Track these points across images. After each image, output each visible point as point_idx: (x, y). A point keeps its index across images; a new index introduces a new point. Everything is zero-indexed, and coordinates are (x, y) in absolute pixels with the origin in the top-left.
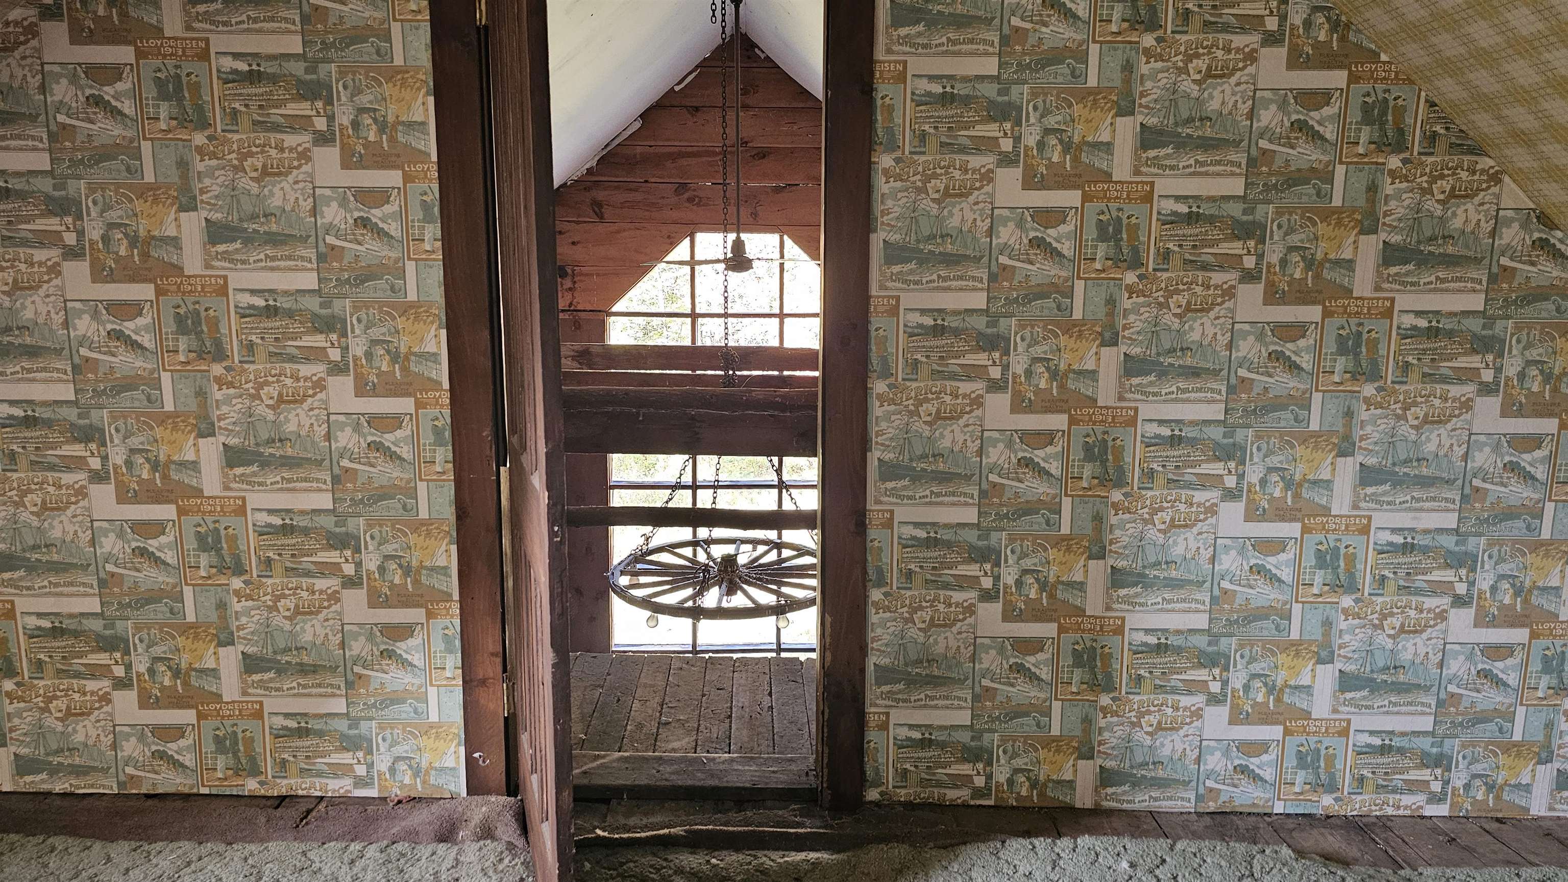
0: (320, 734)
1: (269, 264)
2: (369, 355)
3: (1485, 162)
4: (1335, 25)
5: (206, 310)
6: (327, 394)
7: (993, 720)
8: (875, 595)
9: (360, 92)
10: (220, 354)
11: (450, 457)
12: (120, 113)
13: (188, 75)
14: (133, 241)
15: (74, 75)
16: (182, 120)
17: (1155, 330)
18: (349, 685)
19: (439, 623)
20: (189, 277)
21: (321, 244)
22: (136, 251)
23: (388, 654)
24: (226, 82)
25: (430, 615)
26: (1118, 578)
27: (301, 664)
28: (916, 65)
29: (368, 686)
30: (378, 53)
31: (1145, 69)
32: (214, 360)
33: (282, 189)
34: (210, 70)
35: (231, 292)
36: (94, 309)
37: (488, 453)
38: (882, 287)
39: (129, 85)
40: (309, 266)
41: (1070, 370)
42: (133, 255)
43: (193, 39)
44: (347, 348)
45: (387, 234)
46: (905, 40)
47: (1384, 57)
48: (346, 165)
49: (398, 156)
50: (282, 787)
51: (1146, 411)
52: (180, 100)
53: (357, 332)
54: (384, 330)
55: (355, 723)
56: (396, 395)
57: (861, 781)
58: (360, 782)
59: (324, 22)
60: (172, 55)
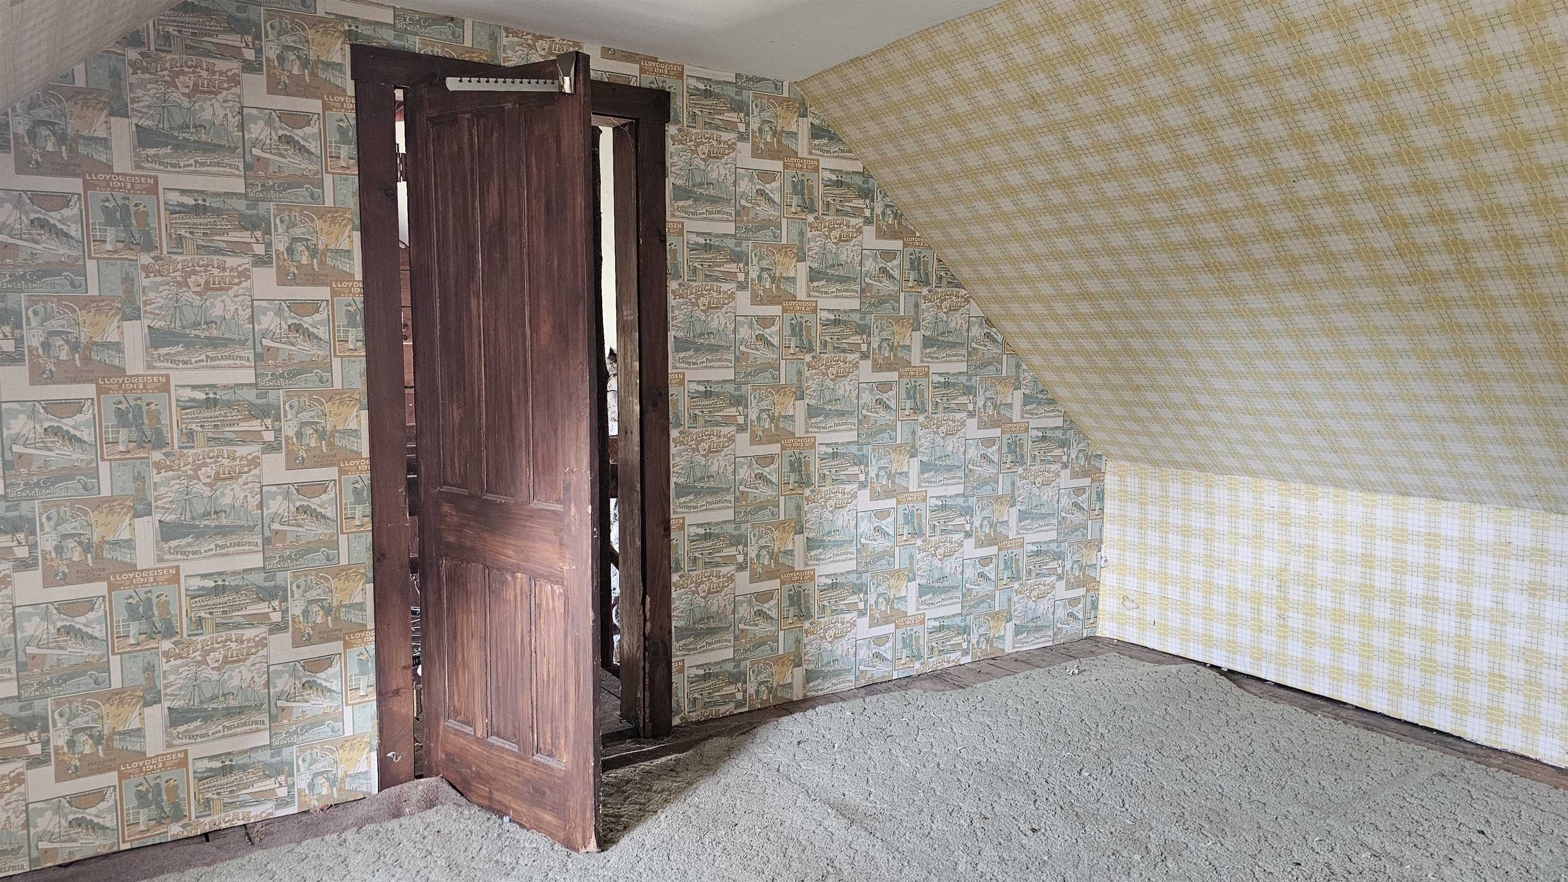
0: (244, 768)
1: (210, 363)
2: (299, 435)
3: (963, 292)
4: (896, 216)
5: (148, 405)
6: (261, 471)
7: (746, 651)
8: (675, 578)
9: (295, 225)
10: (159, 442)
11: (368, 511)
12: (67, 235)
13: (136, 205)
14: (75, 347)
15: (19, 201)
16: (129, 243)
17: (822, 387)
18: (273, 718)
19: (353, 653)
20: (131, 377)
21: (258, 345)
22: (77, 356)
23: (309, 685)
24: (173, 213)
25: (347, 645)
26: (811, 544)
27: (228, 709)
28: (690, 225)
29: (291, 716)
30: (312, 196)
31: (810, 235)
32: (153, 448)
33: (223, 301)
34: (158, 202)
35: (172, 389)
36: (32, 409)
37: (402, 505)
38: (675, 367)
39: (76, 211)
40: (247, 364)
41: (780, 416)
42: (74, 359)
43: (142, 176)
44: (280, 430)
45: (316, 337)
46: (683, 209)
47: (918, 234)
48: (281, 282)
49: (327, 276)
50: (206, 825)
51: (820, 438)
52: (128, 226)
53: (289, 416)
54: (313, 413)
55: (276, 750)
56: (323, 466)
57: (670, 713)
58: (282, 803)
59: (265, 170)
60: (120, 187)
